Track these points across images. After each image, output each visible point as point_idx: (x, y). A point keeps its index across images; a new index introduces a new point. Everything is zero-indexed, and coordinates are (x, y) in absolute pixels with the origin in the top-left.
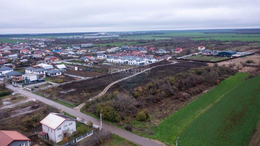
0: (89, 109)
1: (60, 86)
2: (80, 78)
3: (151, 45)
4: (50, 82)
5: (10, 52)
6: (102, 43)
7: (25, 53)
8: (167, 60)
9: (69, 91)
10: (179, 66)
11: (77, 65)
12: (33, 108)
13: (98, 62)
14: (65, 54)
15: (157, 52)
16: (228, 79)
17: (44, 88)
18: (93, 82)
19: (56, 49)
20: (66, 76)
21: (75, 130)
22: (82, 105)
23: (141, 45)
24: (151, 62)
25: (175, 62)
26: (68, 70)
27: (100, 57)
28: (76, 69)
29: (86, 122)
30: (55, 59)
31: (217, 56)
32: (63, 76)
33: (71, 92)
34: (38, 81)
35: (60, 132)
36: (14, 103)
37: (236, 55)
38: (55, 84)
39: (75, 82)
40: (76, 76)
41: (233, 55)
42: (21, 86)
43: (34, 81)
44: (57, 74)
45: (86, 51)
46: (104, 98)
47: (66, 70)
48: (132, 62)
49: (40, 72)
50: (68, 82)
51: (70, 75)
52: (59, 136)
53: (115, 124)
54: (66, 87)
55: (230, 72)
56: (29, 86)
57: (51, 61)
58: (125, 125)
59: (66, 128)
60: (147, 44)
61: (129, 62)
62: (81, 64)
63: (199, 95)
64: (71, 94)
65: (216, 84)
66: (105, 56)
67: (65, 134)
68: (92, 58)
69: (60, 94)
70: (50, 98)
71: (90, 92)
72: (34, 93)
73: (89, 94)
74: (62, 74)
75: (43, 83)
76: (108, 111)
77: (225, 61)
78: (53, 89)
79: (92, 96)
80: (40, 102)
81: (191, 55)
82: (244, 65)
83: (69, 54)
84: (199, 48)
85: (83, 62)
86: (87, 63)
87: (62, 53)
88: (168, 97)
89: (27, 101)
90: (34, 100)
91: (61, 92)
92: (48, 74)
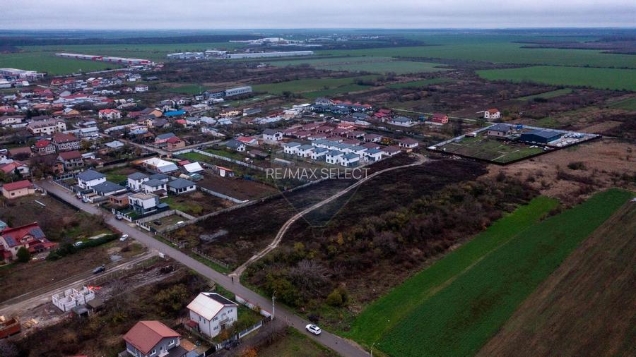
0: (254, 279)
1: (198, 223)
2: (234, 203)
3: (382, 95)
4: (179, 212)
5: (77, 112)
6: (272, 80)
7: (108, 116)
8: (408, 151)
9: (216, 235)
10: (428, 173)
11: (224, 164)
12: (164, 271)
13: (265, 155)
14: (195, 123)
15: (392, 123)
16: (509, 215)
17: (170, 228)
18: (256, 213)
19: (172, 104)
20: (206, 194)
21: (236, 319)
22: (241, 270)
23: (362, 92)
24: (374, 159)
25: (423, 160)
26: (206, 178)
27: (270, 137)
28: (223, 174)
29: (251, 306)
30: (177, 142)
31: (517, 141)
32: (199, 195)
33: (220, 238)
34: (158, 210)
35: (216, 323)
36: (128, 259)
37: (559, 143)
38: (192, 219)
39: (224, 213)
40: (225, 197)
41: (551, 143)
42: (130, 220)
43: (150, 209)
44: (189, 189)
45: (237, 113)
46: (278, 259)
47: (202, 177)
48: (335, 159)
49: (157, 187)
50: (212, 214)
51: (212, 193)
52: (216, 328)
53: (293, 310)
54: (209, 225)
55: (523, 192)
56: (147, 219)
57: (170, 146)
58: (310, 313)
59: (225, 318)
60: (375, 88)
61: (327, 158)
62: (232, 158)
63: (440, 255)
64: (221, 241)
65: (478, 228)
66: (278, 135)
67: (223, 327)
68: (252, 141)
69: (202, 242)
70: (186, 251)
71: (253, 240)
72: (155, 237)
73: (252, 245)
74: (198, 190)
75: (167, 213)
76: (284, 288)
77: (528, 161)
78: (186, 227)
79: (259, 248)
80: (172, 260)
81: (464, 136)
82: (562, 176)
83: (203, 124)
84: (487, 115)
85: (234, 152)
86: (243, 155)
87: (188, 122)
89: (149, 256)
90: (162, 255)
91: (202, 237)
92: (171, 189)
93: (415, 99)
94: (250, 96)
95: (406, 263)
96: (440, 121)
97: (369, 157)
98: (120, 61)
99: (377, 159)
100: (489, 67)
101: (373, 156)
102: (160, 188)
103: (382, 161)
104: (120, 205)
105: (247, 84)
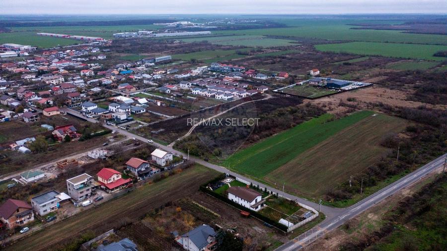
0: (179, 147)
1: (150, 126)
2: (167, 118)
3: (252, 61)
4: (139, 121)
5: (67, 72)
6: (184, 51)
7: (87, 74)
8: (262, 92)
9: (159, 131)
10: (270, 103)
11: (160, 99)
12: (136, 145)
13: (182, 95)
14: (140, 78)
15: (256, 77)
16: (306, 122)
17: (136, 128)
18: (178, 122)
19: (124, 67)
20: (151, 113)
21: (172, 159)
22: (173, 144)
23: (240, 59)
24: (242, 96)
25: (269, 96)
26: (150, 106)
27: (184, 85)
28: (159, 104)
29: (178, 156)
30: (131, 88)
31: (325, 87)
32: (148, 114)
34: (128, 120)
35: (164, 160)
36: (118, 141)
37: (346, 88)
38: (146, 124)
39: (162, 122)
40: (161, 115)
41: (343, 88)
42: (115, 125)
43: (123, 120)
44: (142, 111)
45: (164, 72)
46: (190, 139)
47: (148, 106)
48: (220, 96)
49: (126, 110)
50: (156, 122)
51: (155, 113)
52: (164, 162)
53: (197, 157)
54: (155, 127)
55: (318, 112)
56: (123, 125)
57: (127, 90)
58: (204, 158)
60: (248, 57)
61: (216, 96)
62: (163, 96)
63: (268, 138)
64: (161, 133)
65: (290, 127)
66: (189, 84)
67: (167, 162)
68: (173, 88)
69: (152, 133)
70: (145, 137)
71: (177, 132)
72: (129, 132)
73: (177, 135)
74: (147, 112)
75: (133, 122)
76: (193, 149)
77: (327, 97)
78: (144, 128)
79: (180, 136)
80: (139, 141)
81: (295, 84)
82: (342, 104)
83: (144, 78)
84: (312, 72)
85: (164, 93)
86: (169, 95)
87: (136, 77)
88: (241, 139)
89: (128, 139)
90: (134, 139)
91: (152, 132)
92: (133, 111)
93: (272, 63)
94: (170, 62)
95: (251, 141)
96: (284, 76)
97: (239, 96)
98: (82, 38)
99: (243, 96)
100: (325, 42)
101: (241, 95)
102: (127, 110)
103: (246, 98)
104: (107, 118)
105: (168, 54)
